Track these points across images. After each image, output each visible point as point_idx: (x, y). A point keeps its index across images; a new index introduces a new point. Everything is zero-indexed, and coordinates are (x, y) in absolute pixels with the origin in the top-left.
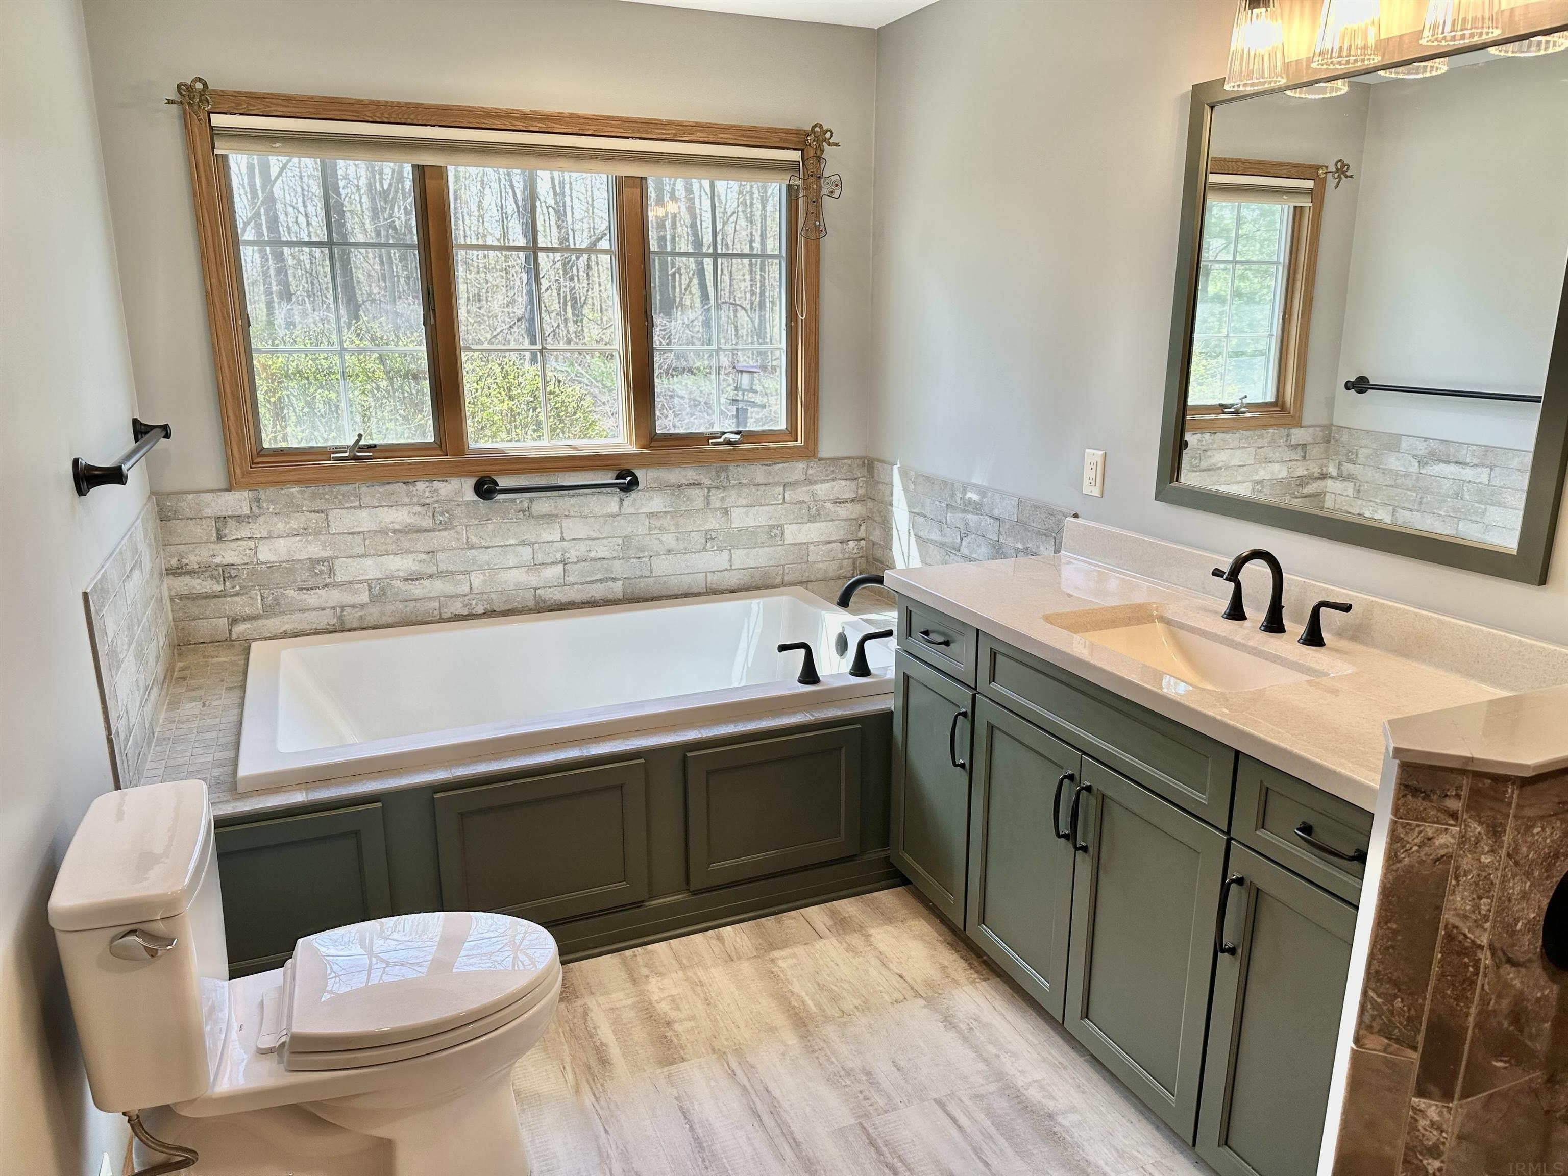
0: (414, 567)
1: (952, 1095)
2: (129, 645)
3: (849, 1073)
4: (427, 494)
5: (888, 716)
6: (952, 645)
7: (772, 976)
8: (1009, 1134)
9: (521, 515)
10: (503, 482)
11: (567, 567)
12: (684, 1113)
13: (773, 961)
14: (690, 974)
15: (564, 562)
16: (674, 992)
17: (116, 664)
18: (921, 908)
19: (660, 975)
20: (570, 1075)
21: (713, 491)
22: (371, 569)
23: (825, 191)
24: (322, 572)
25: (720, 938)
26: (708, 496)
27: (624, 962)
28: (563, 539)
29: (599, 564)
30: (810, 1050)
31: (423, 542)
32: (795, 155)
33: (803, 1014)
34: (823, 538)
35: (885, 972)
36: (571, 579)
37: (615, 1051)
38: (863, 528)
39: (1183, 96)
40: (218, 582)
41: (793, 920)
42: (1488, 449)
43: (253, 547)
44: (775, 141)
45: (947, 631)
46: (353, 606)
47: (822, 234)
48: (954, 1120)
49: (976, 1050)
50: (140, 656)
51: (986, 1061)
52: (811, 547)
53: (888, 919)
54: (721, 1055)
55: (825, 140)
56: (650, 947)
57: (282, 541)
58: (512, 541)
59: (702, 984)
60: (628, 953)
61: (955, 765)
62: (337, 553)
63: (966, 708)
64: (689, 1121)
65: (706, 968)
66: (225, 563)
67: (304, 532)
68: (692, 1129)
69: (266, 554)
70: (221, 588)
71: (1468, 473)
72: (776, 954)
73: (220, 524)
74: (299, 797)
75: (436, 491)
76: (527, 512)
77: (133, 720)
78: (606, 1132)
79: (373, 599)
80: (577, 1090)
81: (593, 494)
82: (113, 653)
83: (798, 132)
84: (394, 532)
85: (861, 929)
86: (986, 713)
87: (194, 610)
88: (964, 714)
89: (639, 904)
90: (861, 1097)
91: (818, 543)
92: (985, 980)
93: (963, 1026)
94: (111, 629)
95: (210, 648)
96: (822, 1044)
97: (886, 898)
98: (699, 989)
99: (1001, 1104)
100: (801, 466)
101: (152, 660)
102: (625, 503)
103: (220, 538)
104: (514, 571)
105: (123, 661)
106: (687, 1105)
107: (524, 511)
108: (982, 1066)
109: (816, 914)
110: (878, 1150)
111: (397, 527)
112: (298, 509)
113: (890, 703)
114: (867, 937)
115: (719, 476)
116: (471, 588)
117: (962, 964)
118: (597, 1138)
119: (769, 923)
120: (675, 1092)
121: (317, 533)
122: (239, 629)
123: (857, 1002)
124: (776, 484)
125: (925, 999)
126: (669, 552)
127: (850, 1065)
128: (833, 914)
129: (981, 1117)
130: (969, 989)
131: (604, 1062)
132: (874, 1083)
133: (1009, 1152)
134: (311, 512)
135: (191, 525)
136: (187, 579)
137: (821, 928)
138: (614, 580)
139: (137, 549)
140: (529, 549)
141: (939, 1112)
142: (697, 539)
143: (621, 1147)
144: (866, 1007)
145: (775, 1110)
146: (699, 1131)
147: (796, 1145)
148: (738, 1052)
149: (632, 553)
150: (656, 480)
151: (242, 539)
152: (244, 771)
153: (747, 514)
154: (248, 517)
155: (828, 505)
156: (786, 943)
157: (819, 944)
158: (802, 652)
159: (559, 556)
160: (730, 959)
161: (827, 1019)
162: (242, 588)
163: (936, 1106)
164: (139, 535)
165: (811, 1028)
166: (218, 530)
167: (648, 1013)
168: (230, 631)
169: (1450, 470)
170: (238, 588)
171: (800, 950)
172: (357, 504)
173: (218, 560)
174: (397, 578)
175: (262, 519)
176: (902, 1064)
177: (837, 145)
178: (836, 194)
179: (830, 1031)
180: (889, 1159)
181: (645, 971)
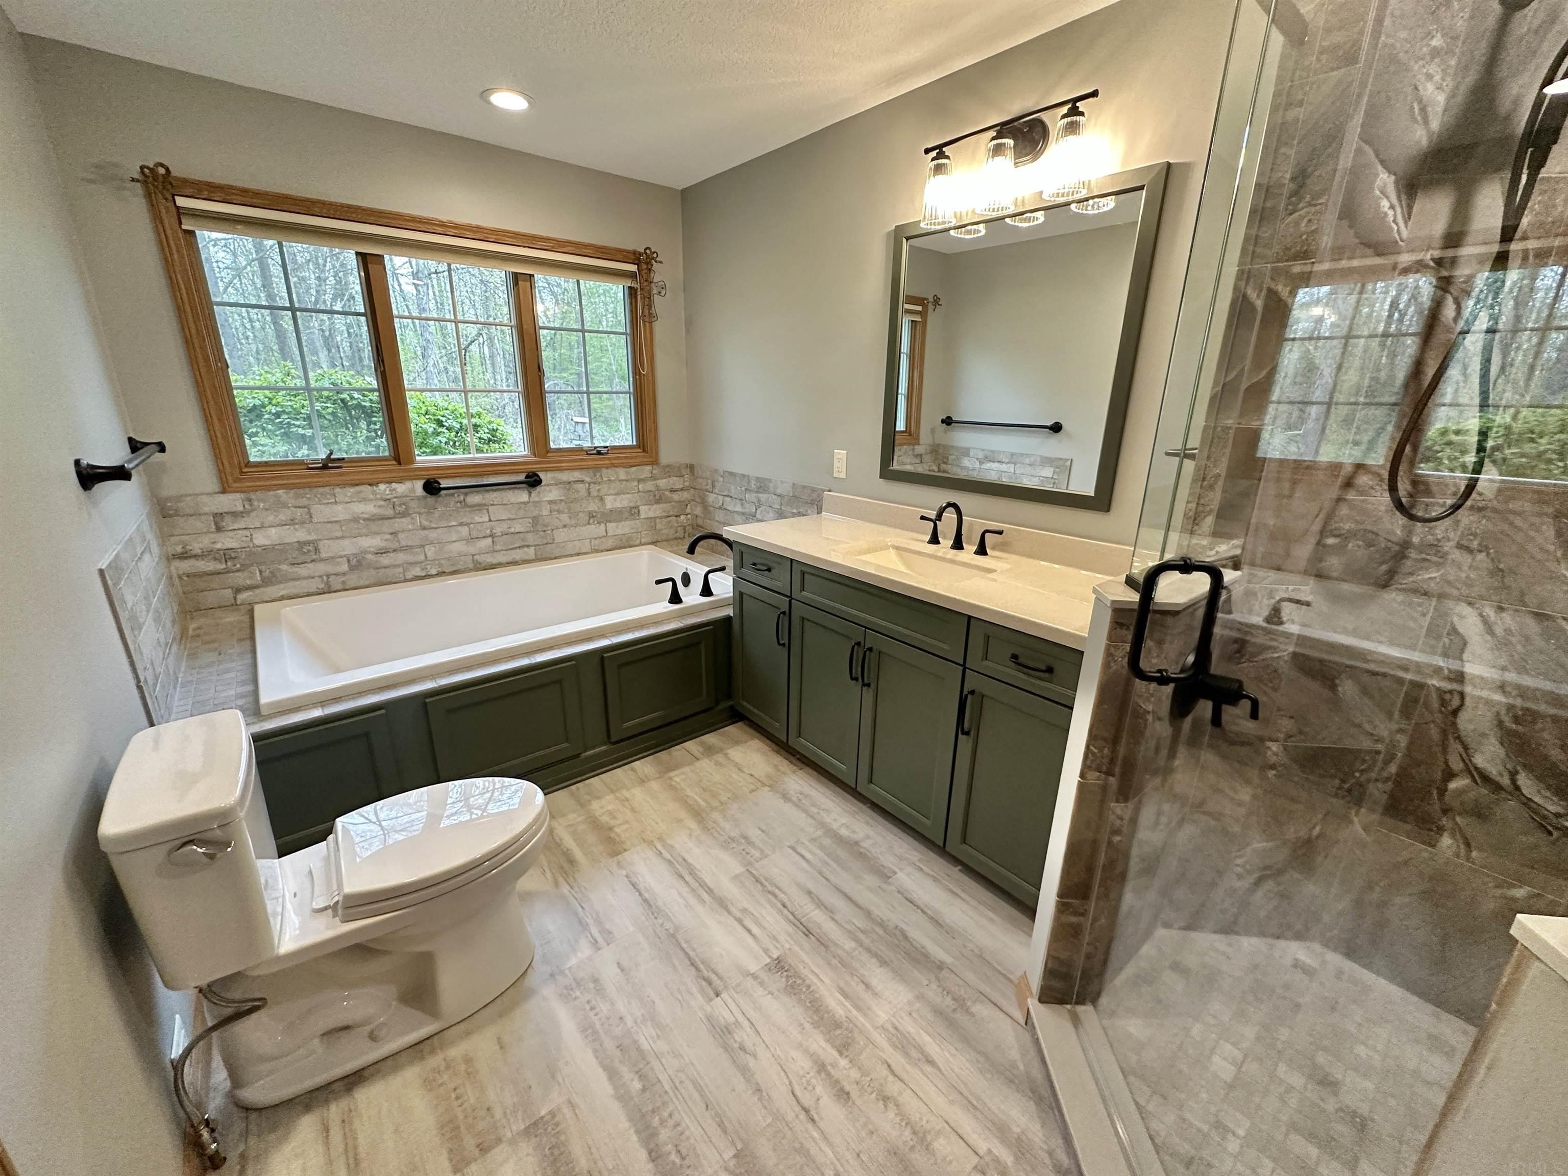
0: (383, 544)
1: (798, 841)
2: (148, 611)
3: (733, 839)
4: (387, 492)
5: (728, 619)
6: (773, 571)
7: (672, 788)
8: (837, 860)
9: (459, 505)
10: (444, 483)
11: (495, 539)
12: (633, 885)
13: (671, 778)
14: (618, 795)
15: (492, 536)
16: (610, 808)
17: (137, 626)
18: (753, 732)
19: (598, 798)
20: (549, 875)
21: (592, 485)
22: (348, 547)
23: (655, 291)
24: (309, 551)
25: (633, 770)
26: (589, 489)
27: (572, 794)
28: (490, 520)
29: (517, 536)
30: (706, 829)
31: (387, 526)
32: (633, 268)
33: (696, 808)
34: (664, 514)
35: (742, 774)
36: (498, 548)
37: (578, 854)
38: (689, 507)
39: (889, 233)
40: (220, 562)
41: (678, 752)
42: (1012, 455)
43: (248, 534)
44: (620, 257)
45: (767, 562)
46: (336, 574)
47: (654, 319)
48: (803, 857)
49: (806, 811)
50: (157, 620)
51: (812, 817)
52: (658, 520)
53: (737, 743)
54: (650, 843)
55: (653, 258)
56: (587, 781)
57: (273, 530)
58: (454, 523)
59: (627, 800)
60: (573, 787)
61: (779, 644)
62: (320, 537)
63: (786, 609)
64: (638, 890)
65: (628, 790)
66: (225, 547)
67: (292, 522)
68: (640, 894)
69: (260, 539)
70: (224, 566)
71: (1004, 467)
72: (672, 774)
73: (217, 519)
74: (317, 713)
75: (394, 490)
76: (464, 504)
77: (158, 670)
78: (582, 907)
79: (352, 568)
80: (556, 884)
81: (510, 489)
82: (133, 618)
83: (634, 252)
84: (365, 520)
85: (721, 750)
86: (799, 610)
87: (200, 584)
88: (784, 613)
89: (578, 756)
90: (744, 853)
91: (661, 518)
92: (801, 769)
93: (794, 799)
94: (130, 599)
95: (218, 613)
96: (714, 825)
97: (732, 730)
98: (626, 803)
99: (827, 842)
100: (649, 468)
101: (169, 624)
102: (533, 495)
103: (219, 529)
104: (457, 543)
105: (144, 623)
106: (634, 880)
107: (460, 502)
108: (810, 821)
109: (691, 745)
110: (762, 884)
111: (366, 516)
112: (285, 506)
113: (729, 612)
114: (726, 755)
115: (595, 476)
116: (426, 557)
117: (786, 762)
118: (576, 914)
119: (663, 755)
120: (624, 873)
121: (302, 523)
122: (243, 597)
123: (729, 795)
124: (633, 480)
125: (769, 786)
126: (565, 526)
127: (733, 834)
128: (702, 744)
129: (817, 851)
130: (794, 777)
131: (572, 862)
132: (750, 843)
133: (838, 869)
134: (296, 507)
135: (191, 520)
136: (192, 562)
137: (697, 754)
138: (528, 546)
139: (144, 537)
140: (466, 528)
141: (794, 854)
142: (583, 517)
143: (595, 916)
144: (735, 798)
145: (692, 872)
146: (646, 895)
147: (710, 891)
148: (660, 839)
149: (540, 528)
150: (553, 478)
151: (239, 529)
152: (264, 699)
153: (615, 500)
154: (242, 512)
155: (667, 493)
156: (676, 767)
157: (698, 764)
158: (670, 583)
159: (488, 532)
160: (642, 781)
161: (713, 809)
162: (242, 565)
163: (790, 851)
164: (146, 527)
165: (704, 815)
166: (216, 524)
167: (595, 824)
168: (235, 599)
169: (995, 465)
170: (238, 566)
171: (686, 769)
172: (333, 500)
173: (219, 546)
174: (370, 552)
175: (253, 514)
176: (764, 828)
177: (661, 262)
178: (663, 294)
179: (716, 815)
180: (770, 888)
181: (587, 797)
